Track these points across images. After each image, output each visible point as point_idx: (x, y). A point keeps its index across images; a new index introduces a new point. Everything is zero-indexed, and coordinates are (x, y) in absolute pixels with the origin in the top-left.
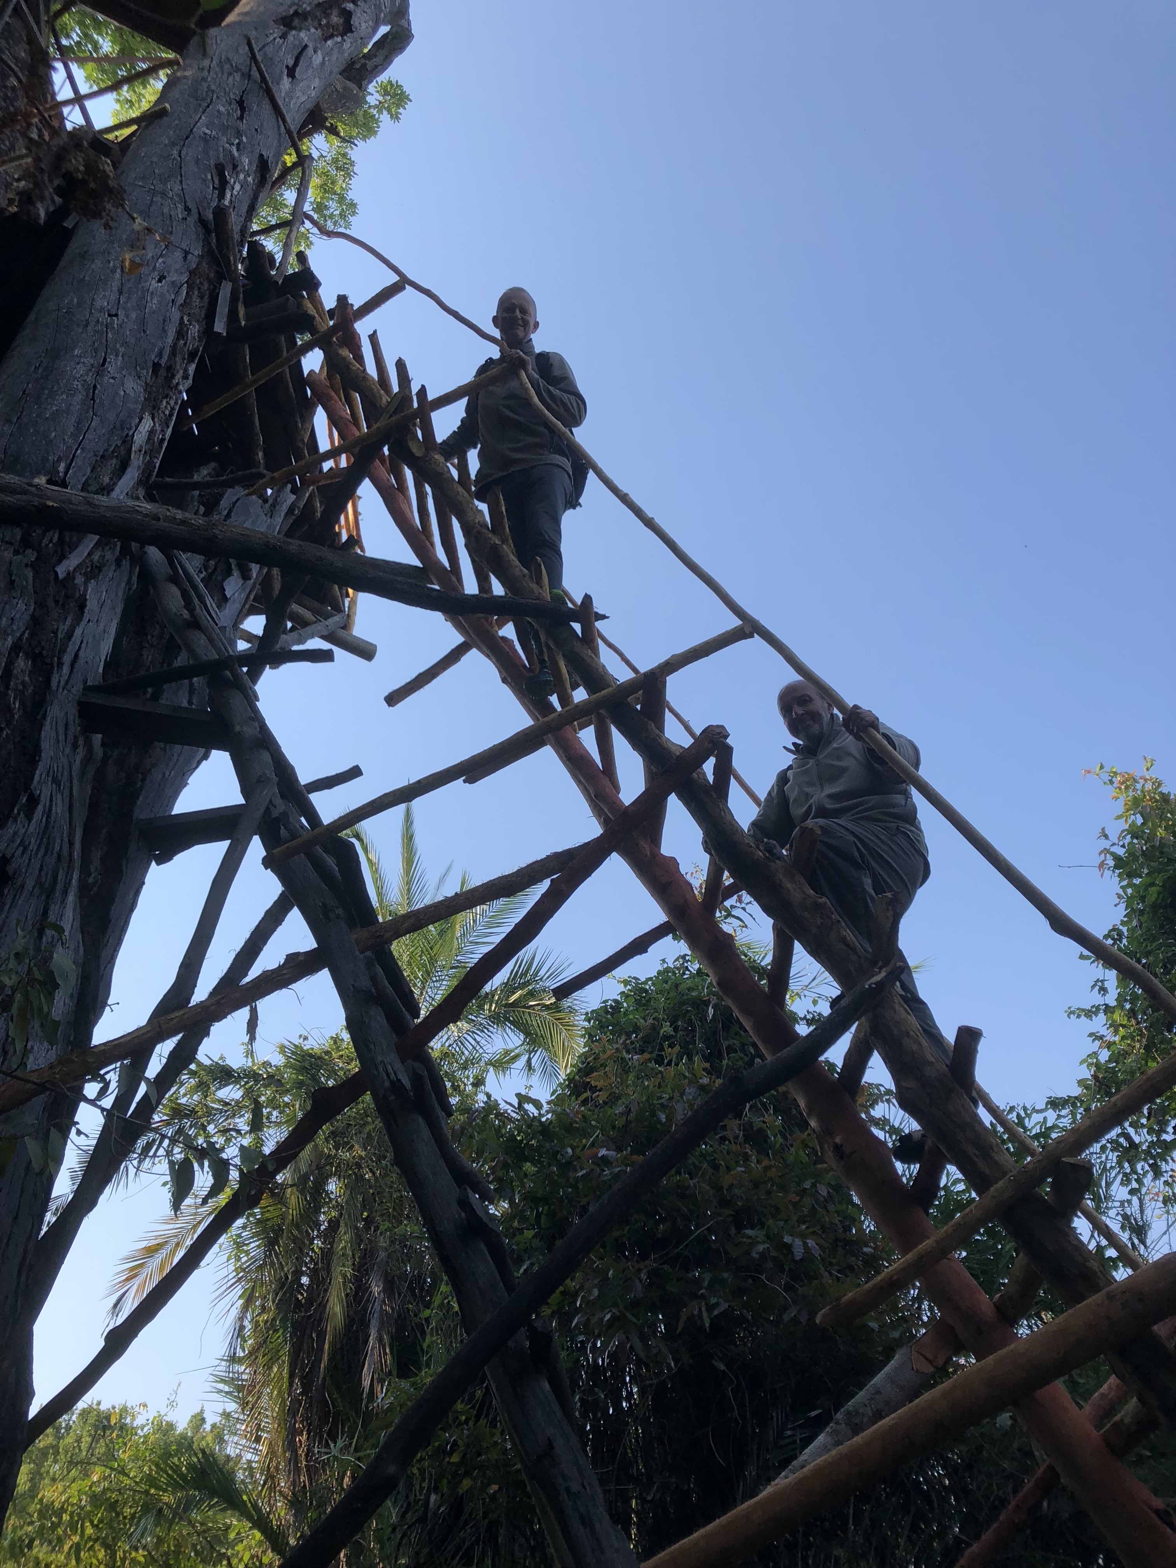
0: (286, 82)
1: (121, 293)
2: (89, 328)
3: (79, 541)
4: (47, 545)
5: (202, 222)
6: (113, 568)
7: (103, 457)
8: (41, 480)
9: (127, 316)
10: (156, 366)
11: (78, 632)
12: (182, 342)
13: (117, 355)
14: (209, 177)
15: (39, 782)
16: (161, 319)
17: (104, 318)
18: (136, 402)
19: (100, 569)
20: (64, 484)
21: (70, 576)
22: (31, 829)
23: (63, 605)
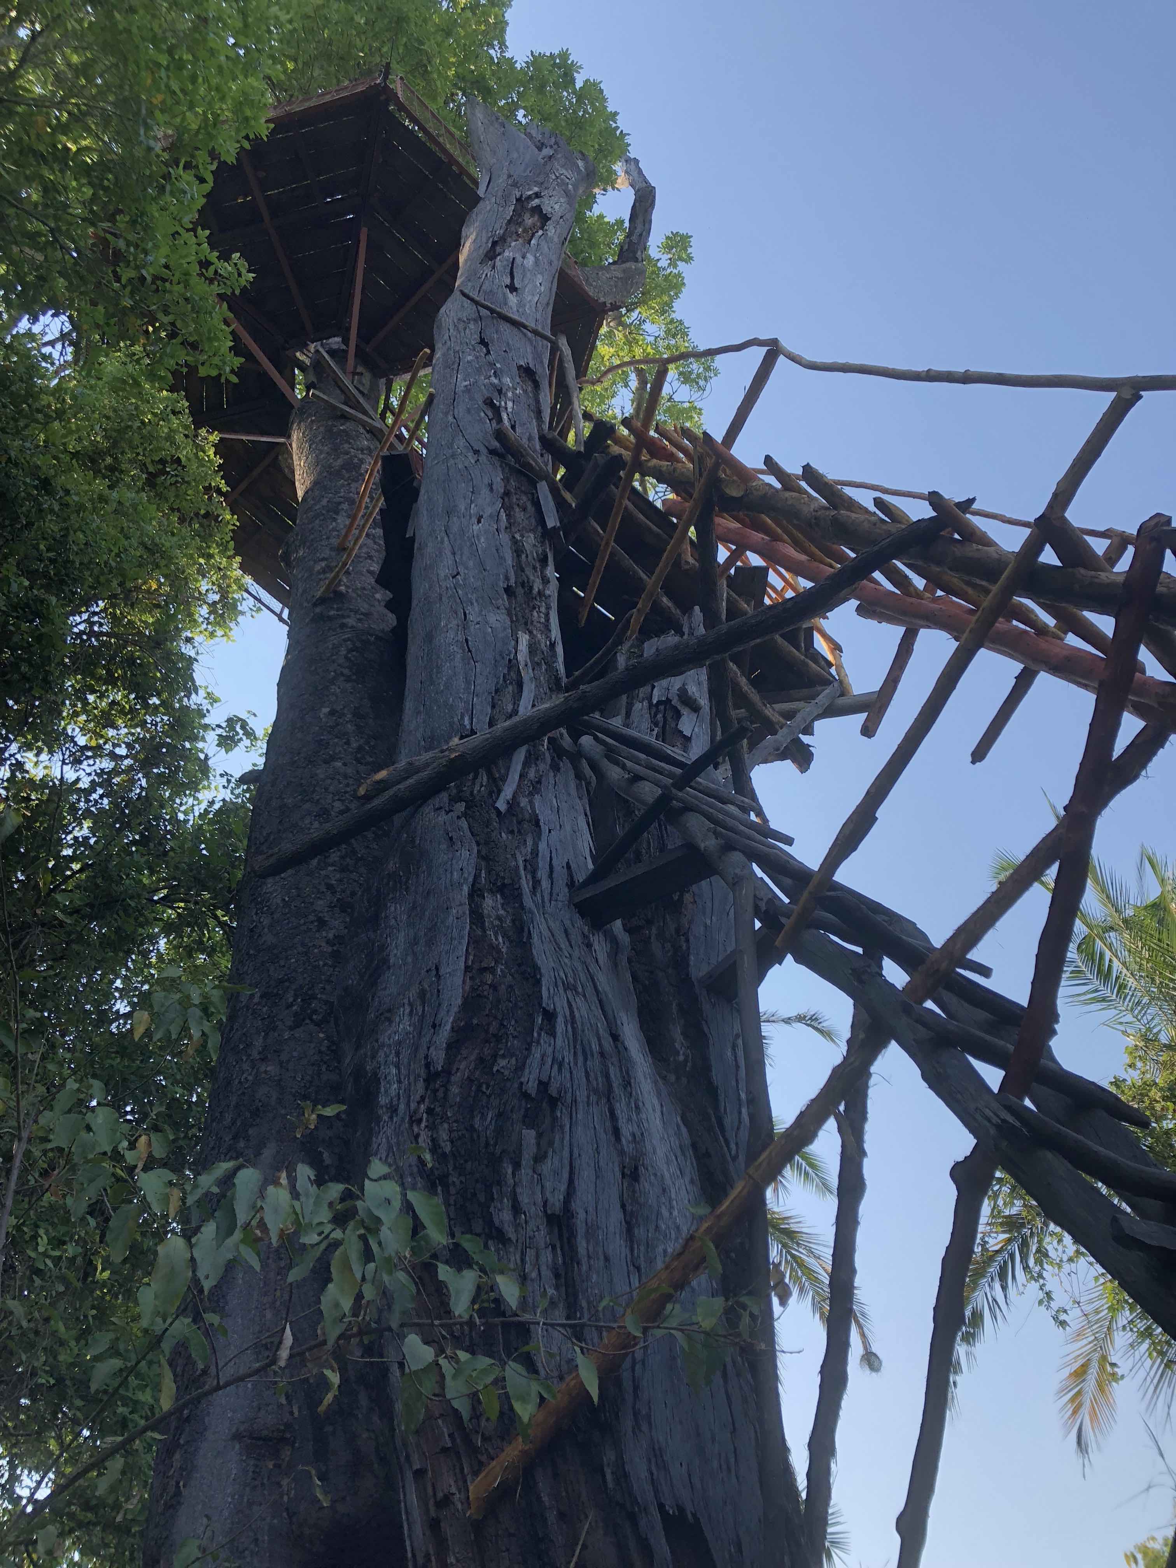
0: (512, 299)
1: (454, 554)
2: (444, 599)
3: (508, 769)
4: (479, 791)
5: (492, 452)
6: (552, 774)
7: (497, 691)
8: (456, 740)
9: (467, 568)
10: (508, 590)
11: (542, 846)
12: (524, 556)
13: (472, 604)
14: (482, 414)
15: (549, 998)
16: (494, 550)
17: (450, 583)
18: (505, 629)
19: (539, 782)
20: (473, 732)
21: (513, 804)
22: (559, 1042)
23: (519, 831)
